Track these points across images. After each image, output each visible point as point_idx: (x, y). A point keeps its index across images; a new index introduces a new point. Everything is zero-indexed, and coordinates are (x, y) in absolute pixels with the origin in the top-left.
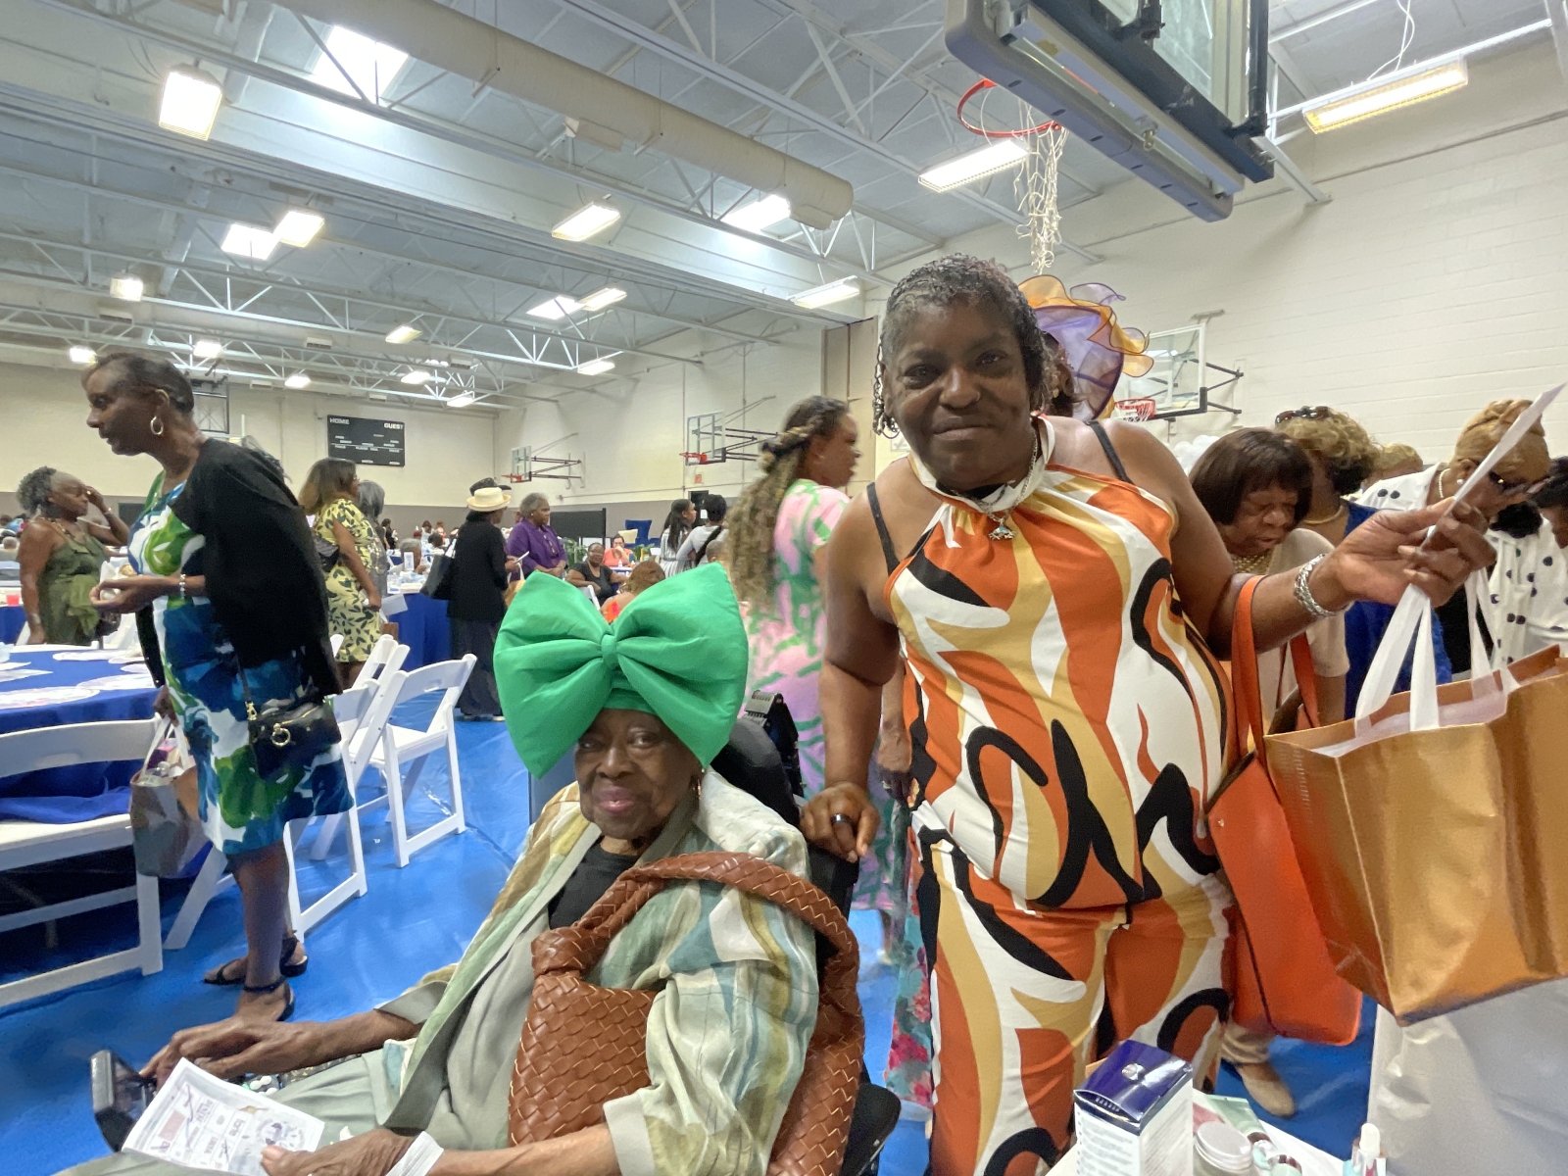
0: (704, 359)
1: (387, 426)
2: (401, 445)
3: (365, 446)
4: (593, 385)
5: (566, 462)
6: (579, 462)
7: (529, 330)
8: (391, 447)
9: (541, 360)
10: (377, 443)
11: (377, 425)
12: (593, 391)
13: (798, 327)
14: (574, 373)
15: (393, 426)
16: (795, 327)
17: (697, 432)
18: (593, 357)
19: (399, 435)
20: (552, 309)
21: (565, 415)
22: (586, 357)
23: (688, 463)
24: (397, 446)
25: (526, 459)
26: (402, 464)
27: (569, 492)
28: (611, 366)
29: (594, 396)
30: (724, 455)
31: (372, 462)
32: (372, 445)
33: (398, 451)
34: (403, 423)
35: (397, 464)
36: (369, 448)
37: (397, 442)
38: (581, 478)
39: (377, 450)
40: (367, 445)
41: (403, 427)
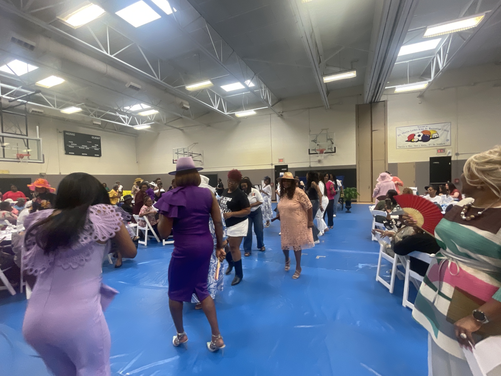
1: (93, 137)
2: (99, 147)
3: (83, 147)
6: (200, 154)
8: (95, 147)
10: (89, 145)
11: (89, 137)
15: (96, 138)
19: (98, 142)
24: (97, 147)
26: (100, 156)
28: (256, 113)
31: (87, 154)
32: (86, 146)
33: (98, 150)
34: (100, 137)
35: (98, 155)
36: (85, 148)
37: (98, 145)
38: (201, 161)
39: (89, 149)
40: (84, 146)
41: (100, 138)
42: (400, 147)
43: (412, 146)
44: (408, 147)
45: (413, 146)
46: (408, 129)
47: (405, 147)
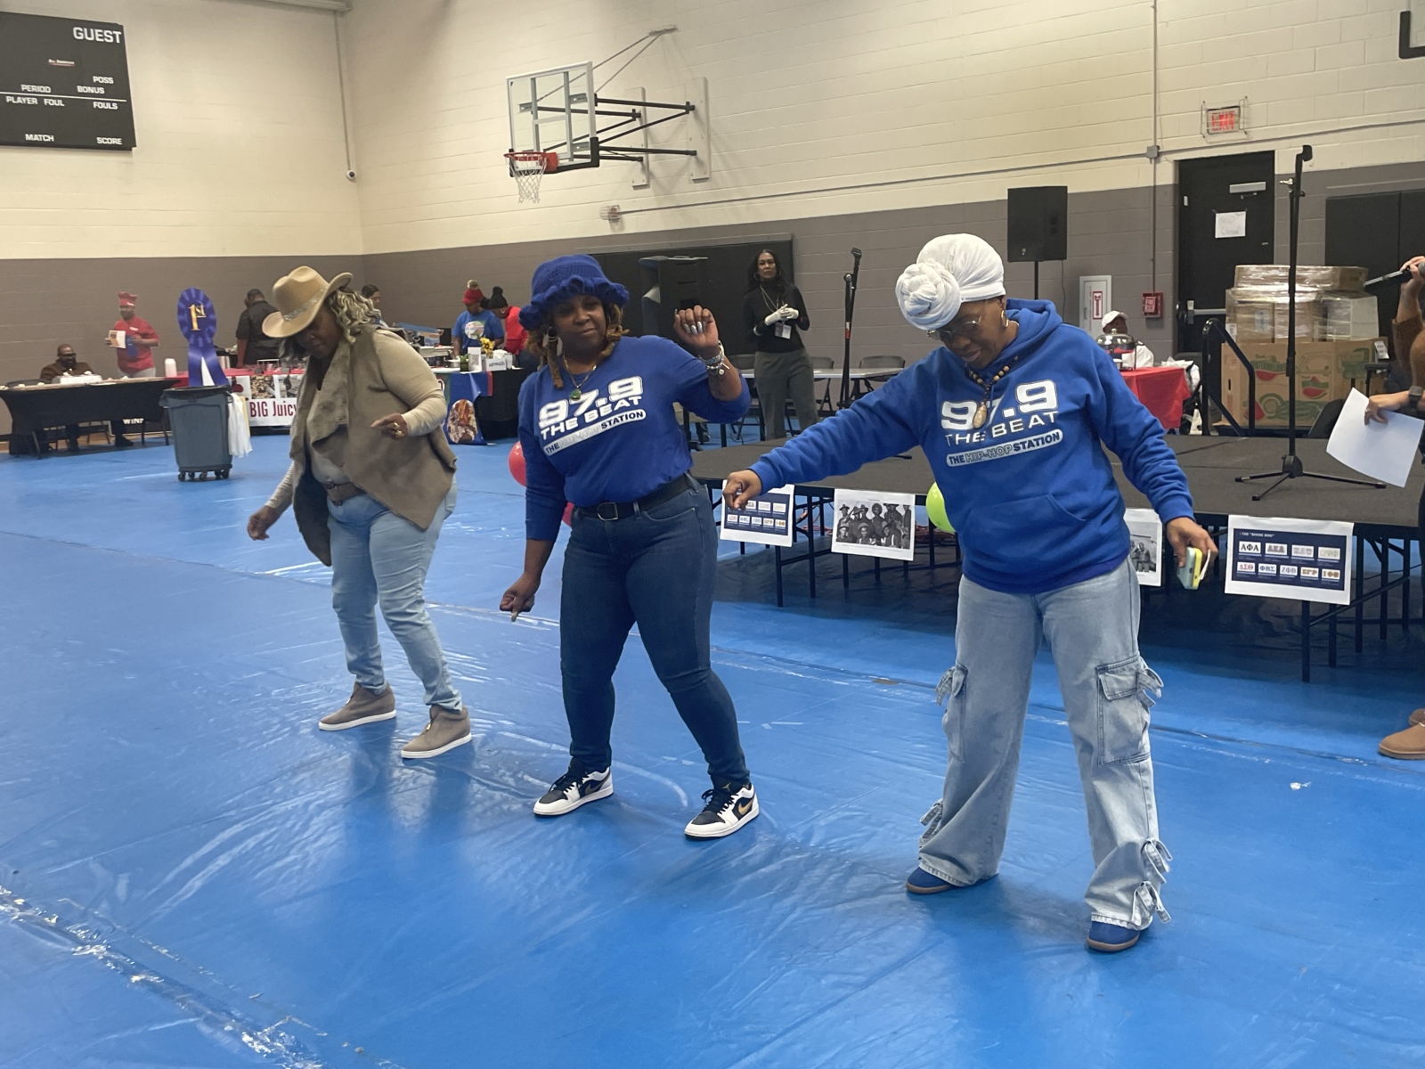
1: (79, 34)
2: (121, 89)
3: (30, 94)
6: (689, 108)
8: (94, 90)
10: (62, 82)
11: (57, 31)
15: (96, 35)
19: (113, 59)
24: (110, 92)
26: (128, 144)
27: (647, 198)
31: (51, 138)
32: (47, 89)
33: (115, 107)
34: (120, 28)
35: (118, 141)
36: (40, 100)
37: (110, 80)
38: (694, 153)
39: (60, 103)
40: (34, 88)
41: (122, 37)
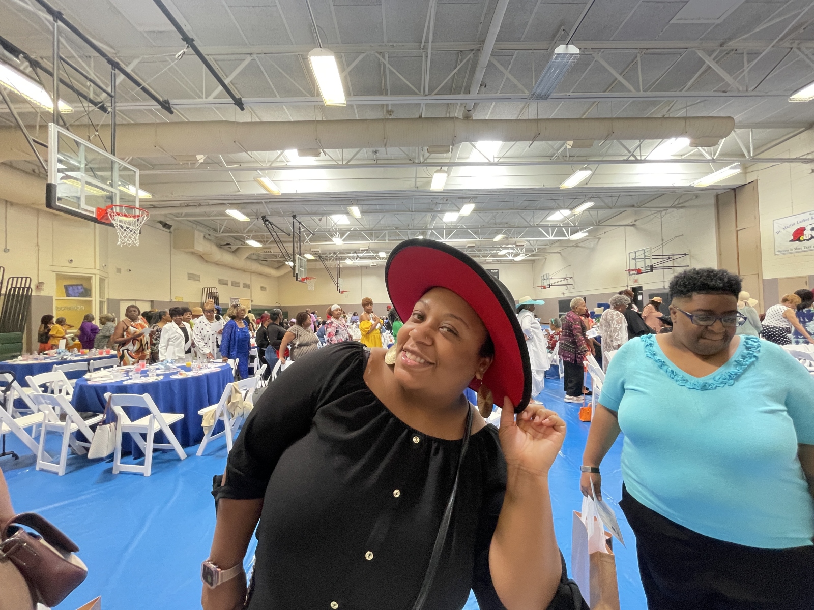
0: (637, 223)
1: (492, 271)
4: (577, 244)
5: (565, 278)
6: (571, 277)
7: (548, 226)
9: (554, 237)
12: (577, 246)
13: (697, 197)
14: (569, 241)
15: (495, 271)
16: (694, 197)
17: (635, 259)
18: (577, 232)
20: (558, 216)
21: (564, 259)
22: (574, 232)
23: (630, 274)
25: (548, 278)
27: (567, 291)
28: (586, 234)
29: (578, 248)
30: (652, 268)
38: (572, 285)
42: (781, 251)
43: (801, 249)
44: (794, 251)
45: (803, 248)
46: (794, 220)
47: (790, 251)
